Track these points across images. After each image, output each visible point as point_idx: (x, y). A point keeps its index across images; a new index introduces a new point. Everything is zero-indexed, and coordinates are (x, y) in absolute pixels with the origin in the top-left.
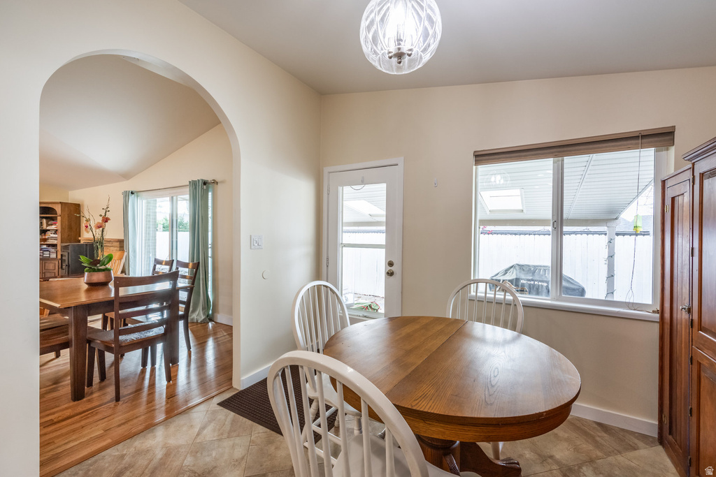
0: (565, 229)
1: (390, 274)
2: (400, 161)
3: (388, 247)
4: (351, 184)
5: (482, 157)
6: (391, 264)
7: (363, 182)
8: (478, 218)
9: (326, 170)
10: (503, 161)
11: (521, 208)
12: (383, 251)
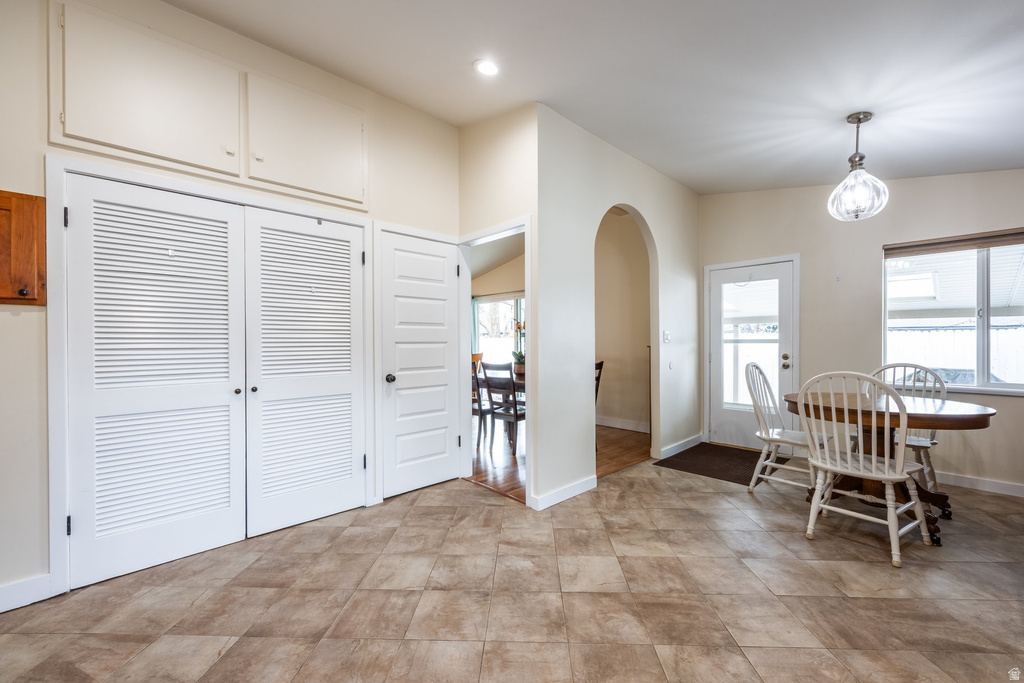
0: (994, 320)
1: (786, 367)
2: (796, 257)
3: (781, 342)
4: (734, 281)
5: (891, 251)
6: (785, 357)
7: (750, 279)
8: (888, 309)
9: (707, 268)
10: (917, 254)
11: (933, 294)
12: (777, 345)
